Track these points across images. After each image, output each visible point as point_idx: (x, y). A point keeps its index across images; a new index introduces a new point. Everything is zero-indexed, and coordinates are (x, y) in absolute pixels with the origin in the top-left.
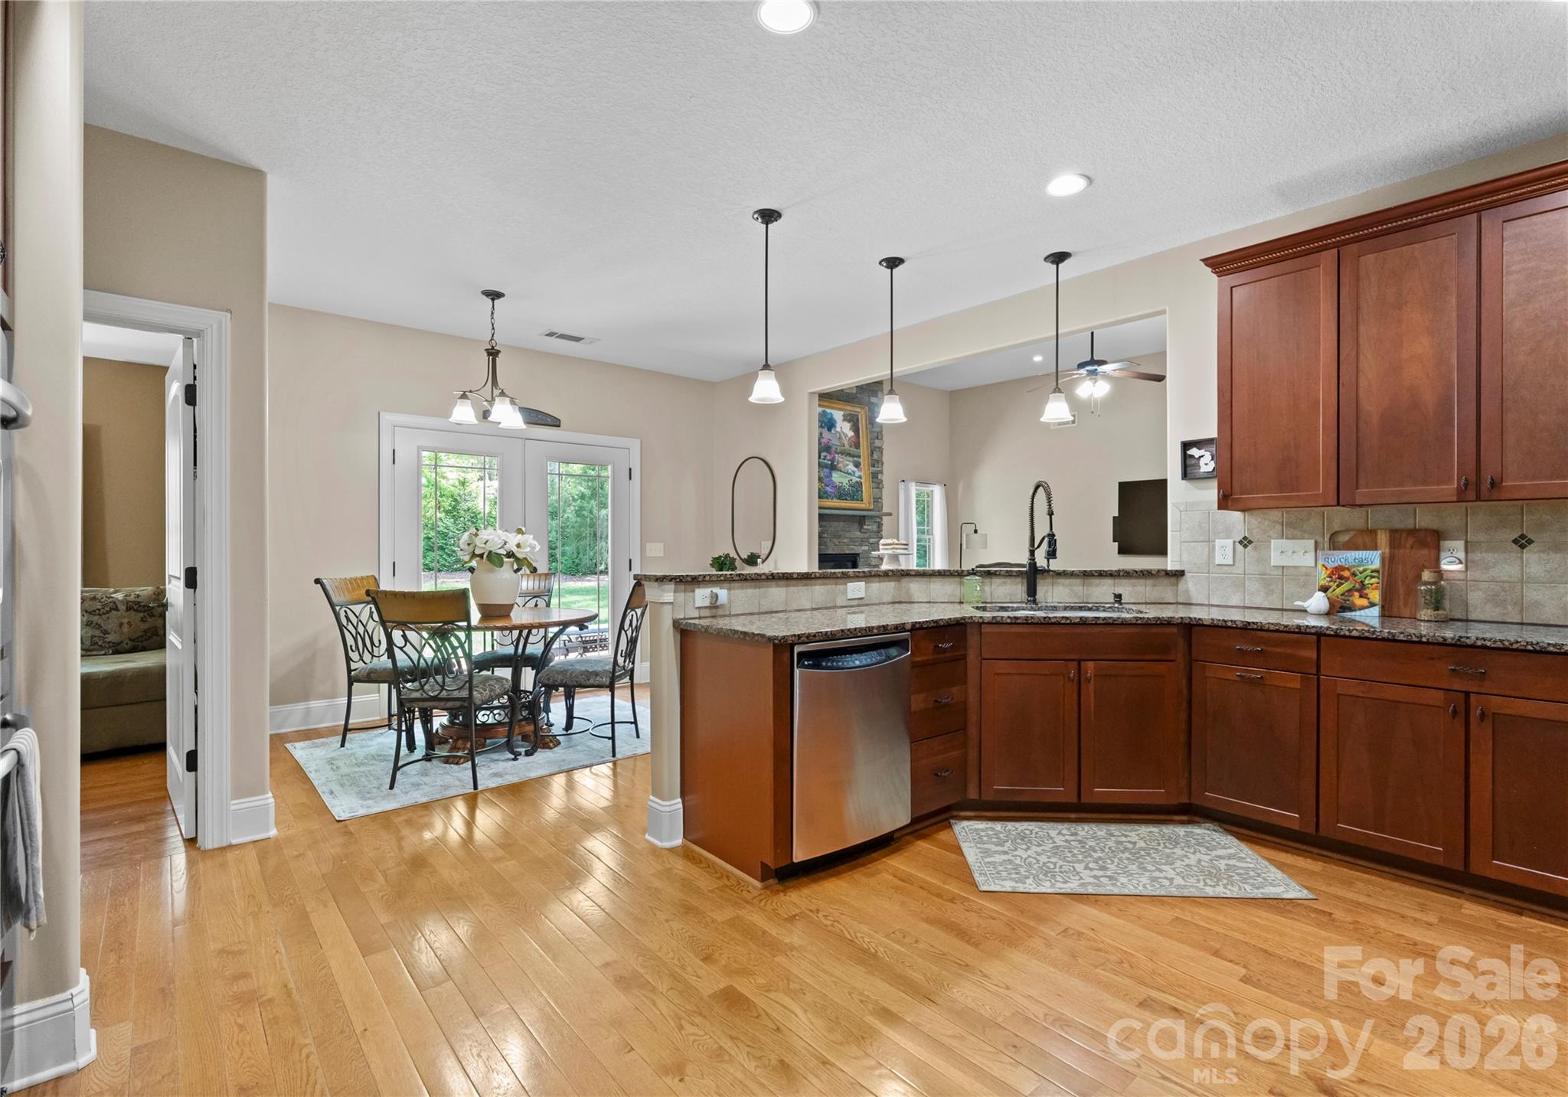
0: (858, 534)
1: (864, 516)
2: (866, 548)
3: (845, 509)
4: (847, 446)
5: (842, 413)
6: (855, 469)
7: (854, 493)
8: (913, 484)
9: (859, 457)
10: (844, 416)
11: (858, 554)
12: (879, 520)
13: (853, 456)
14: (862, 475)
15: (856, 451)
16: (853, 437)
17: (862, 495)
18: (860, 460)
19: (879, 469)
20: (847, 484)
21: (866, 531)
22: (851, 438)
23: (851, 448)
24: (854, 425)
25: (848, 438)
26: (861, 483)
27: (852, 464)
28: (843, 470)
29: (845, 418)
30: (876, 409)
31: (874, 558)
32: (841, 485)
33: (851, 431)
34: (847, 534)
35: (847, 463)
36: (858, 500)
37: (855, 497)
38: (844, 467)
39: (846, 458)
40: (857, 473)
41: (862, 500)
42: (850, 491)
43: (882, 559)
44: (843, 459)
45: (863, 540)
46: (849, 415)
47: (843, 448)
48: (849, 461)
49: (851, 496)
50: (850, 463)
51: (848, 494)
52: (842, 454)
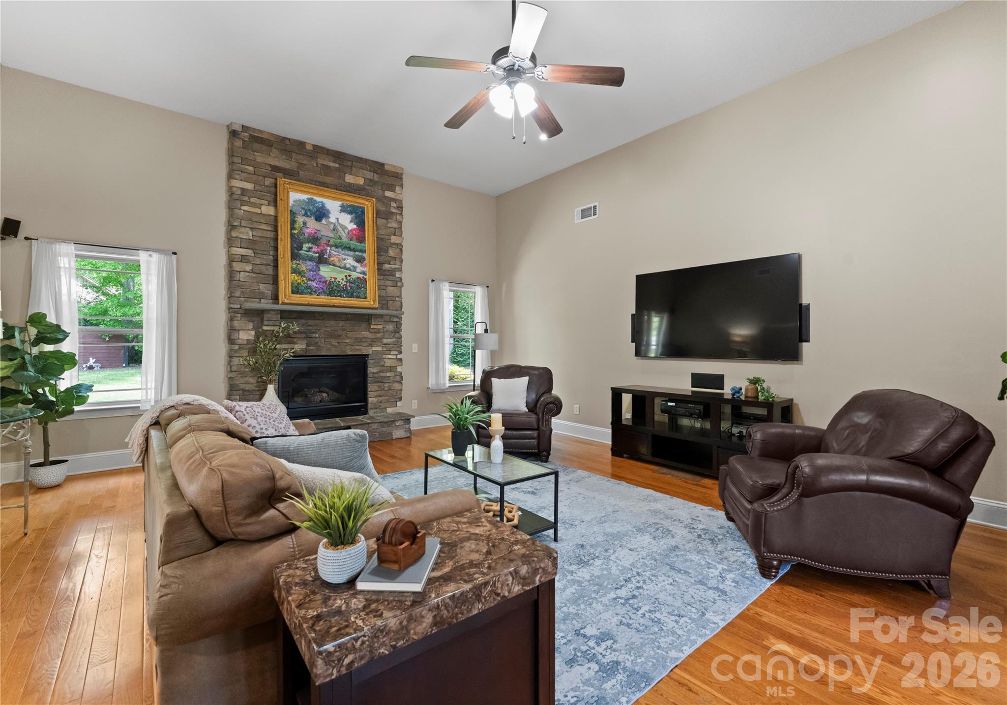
0: (366, 334)
1: (371, 315)
2: (379, 349)
3: (334, 306)
4: (345, 239)
5: (340, 203)
6: (356, 264)
7: (356, 288)
8: (447, 284)
9: (364, 251)
10: (342, 206)
11: (366, 356)
12: (396, 319)
13: (354, 250)
14: (366, 270)
15: (359, 245)
16: (354, 229)
17: (366, 292)
18: (364, 255)
19: (397, 266)
20: (343, 279)
21: (376, 331)
22: (351, 231)
23: (352, 242)
24: (356, 218)
25: (346, 231)
26: (365, 279)
27: (352, 258)
28: (338, 264)
29: (344, 209)
30: (393, 204)
31: (389, 359)
32: (333, 280)
33: (352, 224)
34: (350, 334)
35: (344, 257)
36: (359, 297)
37: (355, 294)
38: (339, 260)
39: (343, 252)
40: (360, 268)
41: (366, 298)
42: (346, 287)
43: (401, 360)
44: (338, 252)
45: (374, 340)
46: (350, 206)
47: (339, 241)
48: (348, 255)
49: (348, 293)
50: (349, 257)
51: (344, 290)
52: (336, 247)
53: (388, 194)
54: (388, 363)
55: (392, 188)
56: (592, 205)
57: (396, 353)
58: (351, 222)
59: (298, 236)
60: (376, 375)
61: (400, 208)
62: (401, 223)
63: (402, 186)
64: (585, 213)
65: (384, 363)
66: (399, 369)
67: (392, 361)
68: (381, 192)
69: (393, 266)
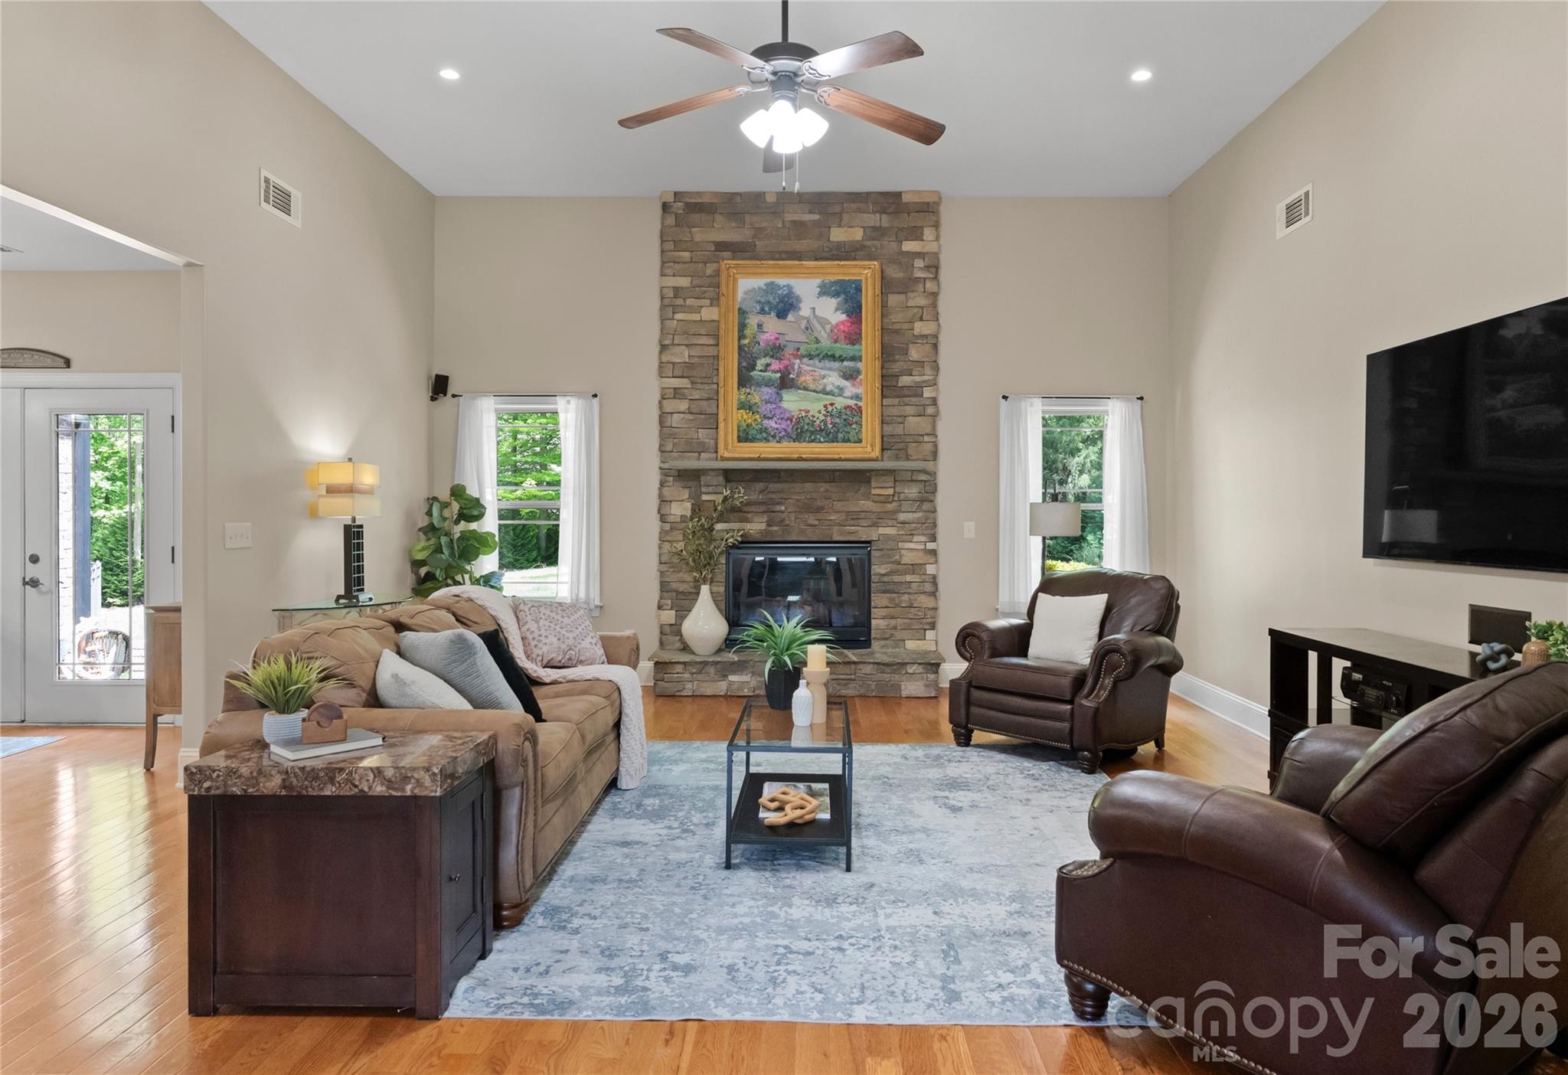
0: (865, 504)
2: (890, 531)
4: (825, 342)
5: (818, 282)
6: (844, 383)
7: (843, 425)
8: (1042, 401)
9: (859, 359)
10: (822, 286)
11: (869, 543)
12: (926, 478)
13: (840, 359)
14: (861, 393)
15: (849, 350)
16: (843, 323)
17: (860, 431)
18: (860, 365)
19: (926, 378)
20: (820, 412)
21: (883, 498)
22: (837, 325)
23: (838, 345)
24: (846, 301)
25: (828, 327)
26: (860, 408)
27: (836, 374)
28: (812, 386)
29: (825, 291)
30: (919, 263)
31: (911, 551)
32: (803, 414)
33: (838, 313)
34: (838, 505)
35: (823, 372)
36: (848, 441)
37: (840, 435)
38: (814, 380)
39: (822, 364)
40: (850, 388)
41: (860, 441)
42: (826, 424)
43: (934, 553)
44: (814, 366)
45: (881, 516)
46: (835, 283)
47: (816, 346)
48: (830, 369)
49: (828, 434)
50: (831, 373)
51: (821, 430)
52: (810, 357)
53: (909, 246)
54: (908, 558)
55: (916, 234)
56: (1301, 192)
57: (923, 539)
58: (837, 309)
59: (749, 348)
60: (885, 579)
61: (934, 268)
62: (935, 295)
63: (936, 226)
64: (1293, 213)
65: (901, 556)
66: (931, 569)
67: (915, 553)
68: (894, 245)
69: (918, 379)
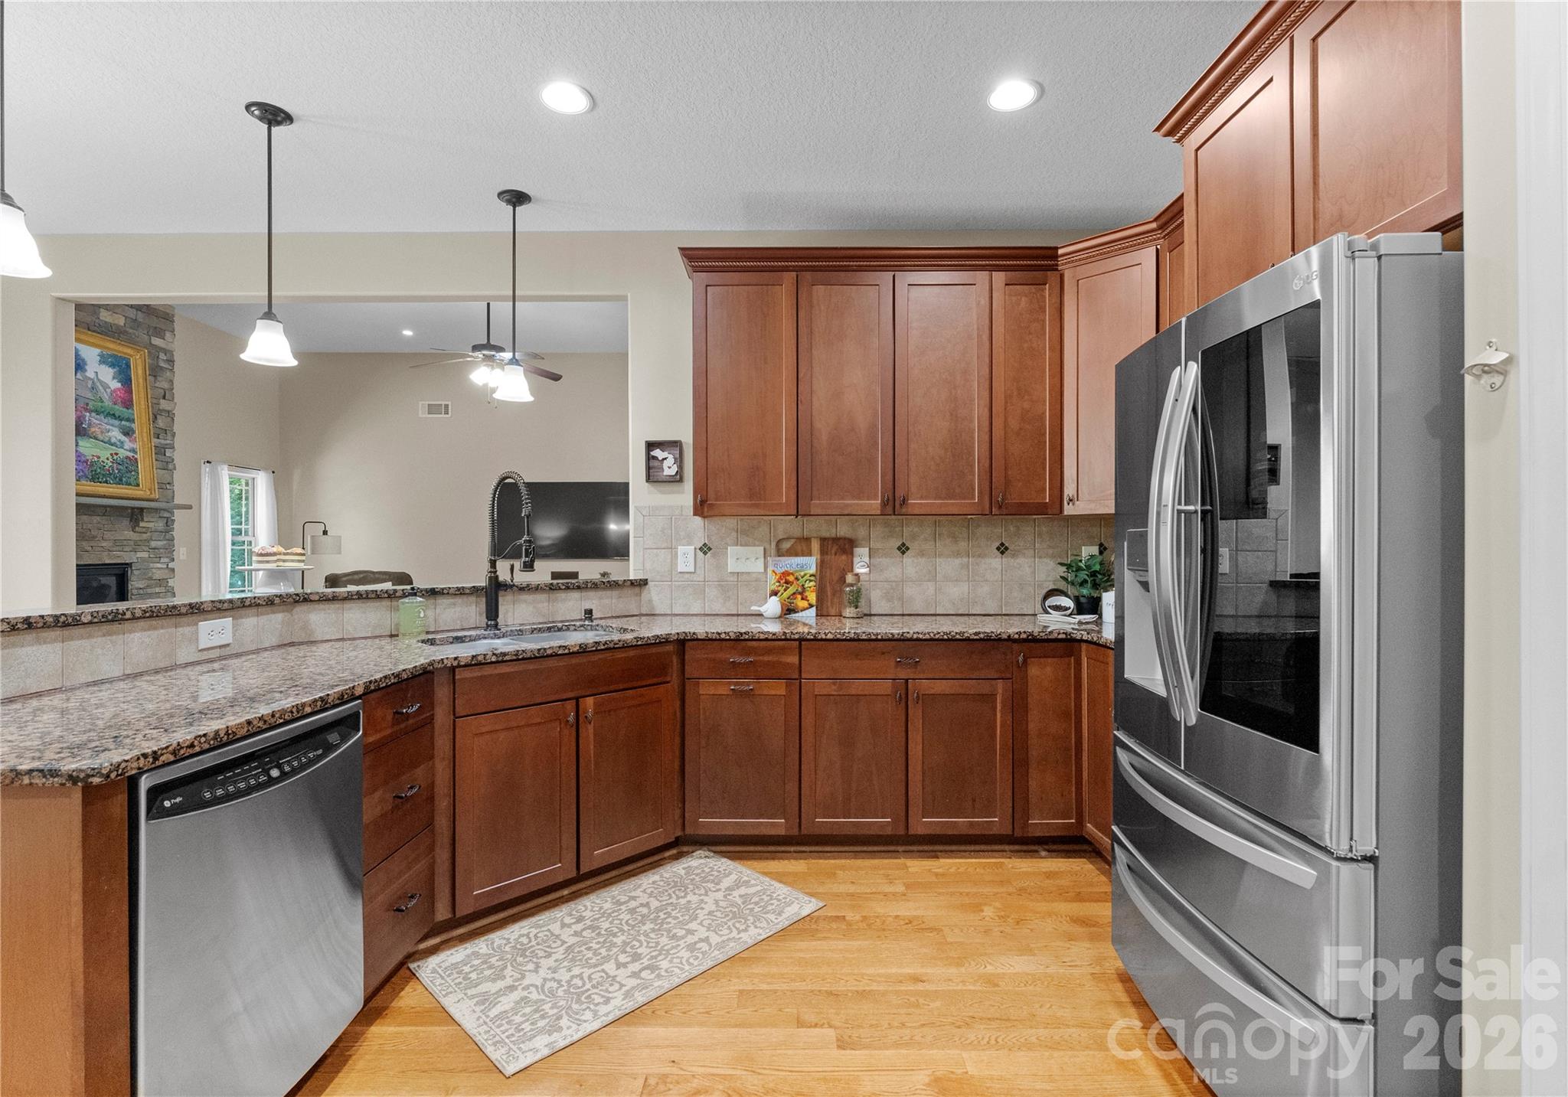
0: (129, 534)
1: (141, 510)
2: (145, 555)
3: (104, 497)
4: (108, 403)
5: (98, 351)
6: (123, 438)
7: (125, 471)
8: (226, 467)
9: (133, 421)
10: (101, 356)
11: (129, 565)
12: (166, 515)
13: (120, 419)
14: (138, 447)
15: (125, 412)
16: (119, 389)
17: (138, 477)
18: (133, 425)
19: (168, 442)
20: (108, 459)
21: (144, 530)
22: (115, 391)
23: (116, 407)
24: (120, 372)
25: (108, 390)
26: (136, 459)
27: (117, 429)
28: (100, 437)
29: (103, 360)
30: (162, 356)
31: (158, 570)
32: (96, 459)
33: (115, 381)
34: (107, 535)
35: (108, 427)
36: (130, 484)
37: (124, 479)
38: (102, 432)
39: (106, 421)
40: (128, 445)
41: (138, 485)
42: (113, 470)
43: (173, 570)
44: (100, 420)
45: (140, 543)
46: (111, 356)
47: (100, 404)
48: (112, 425)
49: (115, 478)
50: (114, 429)
51: (111, 474)
52: (98, 413)
53: (156, 341)
54: (158, 575)
55: (159, 333)
57: (166, 560)
58: (114, 378)
60: (141, 592)
61: (171, 361)
62: (171, 382)
63: (173, 331)
65: (153, 573)
66: (171, 583)
67: (162, 571)
68: (146, 337)
69: (163, 442)
